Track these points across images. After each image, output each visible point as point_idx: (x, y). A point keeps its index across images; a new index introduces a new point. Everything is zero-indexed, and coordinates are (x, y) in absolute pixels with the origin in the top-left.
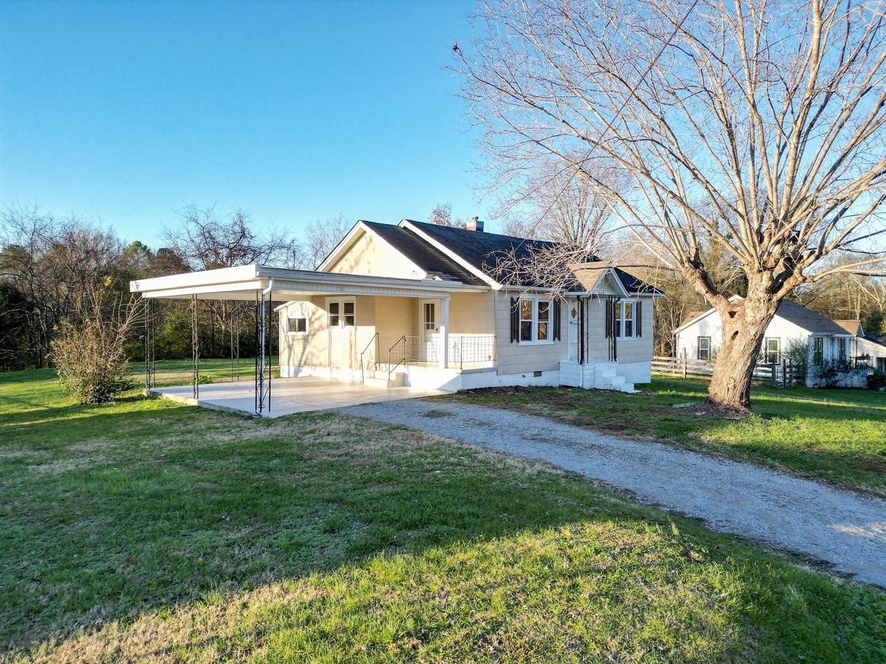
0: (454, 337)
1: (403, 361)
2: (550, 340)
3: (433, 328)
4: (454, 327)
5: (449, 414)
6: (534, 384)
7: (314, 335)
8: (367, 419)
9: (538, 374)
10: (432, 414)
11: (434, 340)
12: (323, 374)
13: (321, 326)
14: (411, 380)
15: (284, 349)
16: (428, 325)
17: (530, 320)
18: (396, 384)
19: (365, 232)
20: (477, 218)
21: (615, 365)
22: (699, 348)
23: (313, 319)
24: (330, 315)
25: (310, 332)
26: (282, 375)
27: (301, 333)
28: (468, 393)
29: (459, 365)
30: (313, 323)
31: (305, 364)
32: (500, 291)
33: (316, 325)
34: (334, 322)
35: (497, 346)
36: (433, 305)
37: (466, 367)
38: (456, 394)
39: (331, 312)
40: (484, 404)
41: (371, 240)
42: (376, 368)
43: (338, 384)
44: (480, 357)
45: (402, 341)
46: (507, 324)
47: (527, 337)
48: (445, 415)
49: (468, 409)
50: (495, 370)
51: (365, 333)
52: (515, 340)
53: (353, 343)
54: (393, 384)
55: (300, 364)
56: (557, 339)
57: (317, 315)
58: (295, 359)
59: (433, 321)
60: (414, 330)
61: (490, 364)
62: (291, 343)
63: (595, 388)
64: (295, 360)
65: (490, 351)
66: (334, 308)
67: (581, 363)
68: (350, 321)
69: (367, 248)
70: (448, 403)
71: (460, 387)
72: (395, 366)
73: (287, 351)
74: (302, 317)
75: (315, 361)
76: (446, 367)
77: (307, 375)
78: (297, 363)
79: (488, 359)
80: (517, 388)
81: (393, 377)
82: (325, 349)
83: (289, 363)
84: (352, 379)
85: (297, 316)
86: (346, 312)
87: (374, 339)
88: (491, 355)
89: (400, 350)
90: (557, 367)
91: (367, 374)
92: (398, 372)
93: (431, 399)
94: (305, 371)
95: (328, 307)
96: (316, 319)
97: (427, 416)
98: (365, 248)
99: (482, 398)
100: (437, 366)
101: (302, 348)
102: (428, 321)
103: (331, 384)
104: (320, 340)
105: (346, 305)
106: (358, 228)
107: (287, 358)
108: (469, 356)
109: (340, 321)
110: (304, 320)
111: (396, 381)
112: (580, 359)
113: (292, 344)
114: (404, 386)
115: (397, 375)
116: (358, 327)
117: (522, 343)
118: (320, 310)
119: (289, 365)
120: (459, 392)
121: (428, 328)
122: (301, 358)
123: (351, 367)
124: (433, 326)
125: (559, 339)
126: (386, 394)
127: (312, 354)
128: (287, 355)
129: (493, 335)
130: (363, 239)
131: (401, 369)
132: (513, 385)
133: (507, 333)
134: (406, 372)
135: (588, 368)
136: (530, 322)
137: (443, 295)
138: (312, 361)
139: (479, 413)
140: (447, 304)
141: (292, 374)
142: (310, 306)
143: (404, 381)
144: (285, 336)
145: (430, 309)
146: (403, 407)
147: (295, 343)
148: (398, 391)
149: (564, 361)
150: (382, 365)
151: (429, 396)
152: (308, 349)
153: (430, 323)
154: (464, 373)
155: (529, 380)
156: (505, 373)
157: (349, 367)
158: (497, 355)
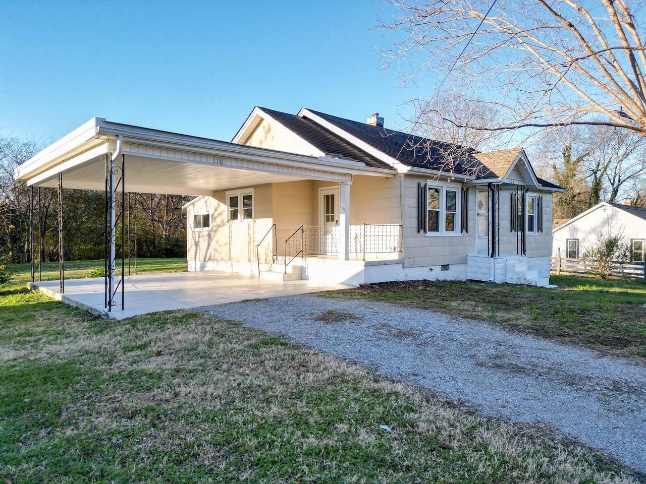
0: (355, 229)
1: (301, 253)
2: (457, 232)
3: (333, 220)
4: (355, 218)
5: (352, 317)
6: (441, 279)
7: (216, 231)
8: (236, 324)
9: (445, 267)
10: (329, 317)
11: (334, 233)
12: (223, 268)
13: (222, 222)
14: (310, 273)
15: (192, 245)
16: (328, 217)
17: (438, 210)
18: (293, 277)
19: (262, 120)
20: (377, 114)
21: (524, 258)
22: (567, 248)
23: (216, 214)
24: (230, 209)
25: (212, 228)
26: (189, 269)
27: (206, 229)
28: (372, 287)
29: (361, 256)
30: (215, 218)
31: (209, 259)
32: (406, 175)
33: (218, 221)
34: (234, 216)
35: (403, 237)
36: (333, 196)
37: (370, 258)
38: (358, 288)
39: (231, 206)
40: (395, 300)
41: (269, 130)
42: (274, 260)
43: (238, 277)
44: (384, 248)
45: (300, 232)
46: (413, 212)
47: (435, 228)
48: (345, 319)
49: (376, 309)
50: (401, 262)
51: (263, 225)
52: (422, 231)
53: (252, 236)
54: (290, 277)
55: (205, 259)
56: (464, 230)
57: (219, 211)
58: (201, 254)
59: (333, 212)
60: (314, 220)
61: (395, 256)
62: (197, 239)
63: (506, 283)
64: (200, 256)
65: (395, 242)
66: (233, 202)
67: (492, 256)
68: (248, 214)
69: (266, 138)
70: (349, 299)
71: (363, 282)
72: (291, 258)
73: (194, 247)
74: (206, 213)
75: (218, 256)
76: (347, 259)
77: (211, 269)
78: (202, 258)
79: (393, 250)
80: (426, 282)
81: (290, 270)
82: (226, 244)
83: (195, 258)
84: (251, 273)
85: (202, 212)
86: (245, 205)
87: (272, 230)
88: (396, 246)
89: (297, 241)
90: (465, 261)
91: (264, 267)
92: (294, 264)
93: (329, 294)
94: (210, 266)
95: (228, 201)
96: (219, 215)
97: (321, 319)
98: (263, 139)
99: (390, 294)
100: (337, 258)
101: (207, 244)
102: (328, 213)
103: (231, 277)
104: (222, 235)
105: (245, 198)
106: (255, 115)
107: (194, 253)
108: (372, 247)
109: (239, 215)
110: (208, 216)
111: (293, 274)
112: (491, 251)
113: (199, 240)
114: (302, 279)
115: (294, 268)
116: (256, 220)
117: (429, 234)
118: (222, 205)
119: (195, 260)
120: (362, 287)
121: (328, 220)
122: (206, 253)
123: (250, 261)
124: (333, 217)
125: (467, 231)
126: (280, 289)
127: (215, 250)
128: (194, 251)
129: (399, 225)
130: (260, 129)
131: (298, 261)
132: (421, 279)
133: (413, 222)
134: (304, 266)
135: (499, 262)
136: (438, 212)
137: (344, 178)
138: (214, 256)
139: (393, 314)
140: (347, 189)
141: (198, 269)
142: (213, 202)
143: (301, 274)
144: (192, 233)
145: (330, 200)
146: (292, 305)
147: (201, 239)
148: (294, 285)
149: (472, 253)
150: (280, 258)
151: (327, 291)
152: (213, 244)
153: (330, 215)
154: (368, 265)
155: (437, 274)
156: (412, 266)
157: (248, 261)
158: (403, 246)
